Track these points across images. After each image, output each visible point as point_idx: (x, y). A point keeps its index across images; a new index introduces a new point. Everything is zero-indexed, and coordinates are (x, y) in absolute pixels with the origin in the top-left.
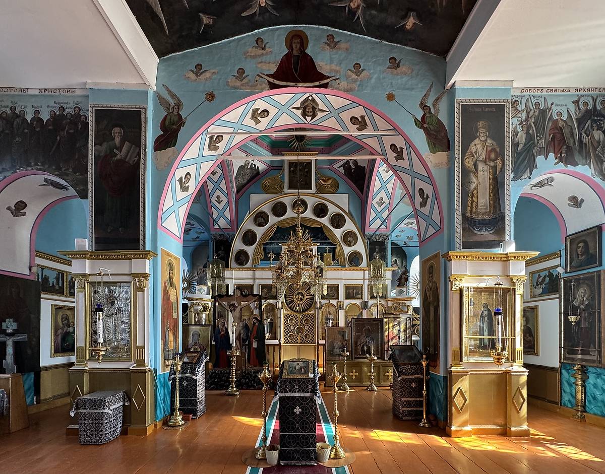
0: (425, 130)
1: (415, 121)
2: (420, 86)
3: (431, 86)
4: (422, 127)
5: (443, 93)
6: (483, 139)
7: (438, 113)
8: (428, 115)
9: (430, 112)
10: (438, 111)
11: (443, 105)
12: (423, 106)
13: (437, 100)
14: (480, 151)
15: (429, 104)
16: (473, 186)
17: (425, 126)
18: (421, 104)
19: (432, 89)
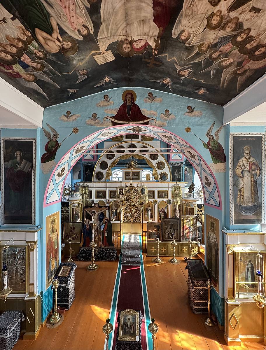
0: (210, 149)
1: (204, 144)
2: (207, 123)
3: (214, 123)
4: (208, 148)
5: (222, 127)
6: (247, 157)
7: (218, 139)
8: (212, 140)
9: (213, 139)
10: (218, 138)
11: (221, 135)
12: (209, 135)
13: (218, 131)
14: (245, 164)
15: (213, 133)
16: (241, 186)
17: (210, 147)
18: (208, 134)
19: (215, 125)
